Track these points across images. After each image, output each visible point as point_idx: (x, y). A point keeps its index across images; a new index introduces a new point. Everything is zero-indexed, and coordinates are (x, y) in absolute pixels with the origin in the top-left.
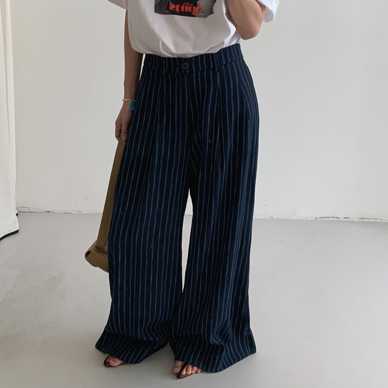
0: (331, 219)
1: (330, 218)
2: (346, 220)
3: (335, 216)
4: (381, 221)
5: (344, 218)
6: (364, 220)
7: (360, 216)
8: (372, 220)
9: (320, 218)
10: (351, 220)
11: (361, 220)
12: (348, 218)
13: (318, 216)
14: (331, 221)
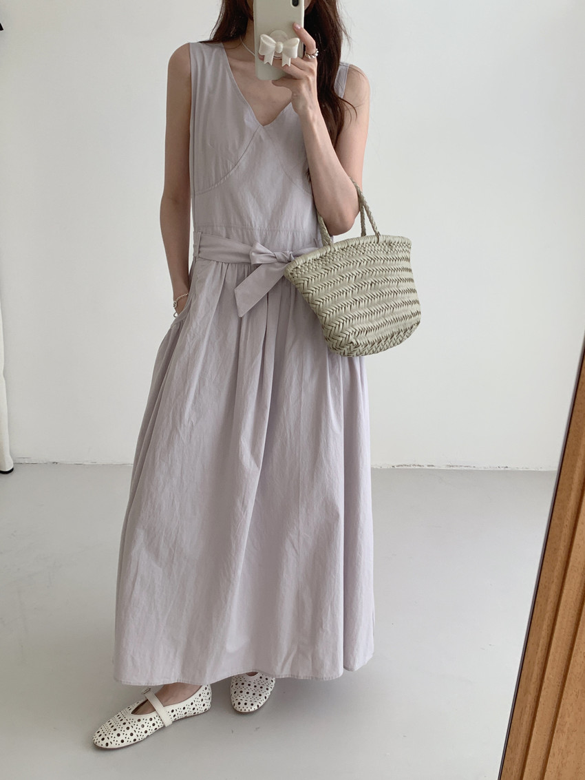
0: (412, 467)
1: (410, 466)
2: (431, 468)
3: (417, 464)
4: (474, 469)
5: (429, 466)
6: (454, 468)
7: (449, 464)
8: (463, 468)
9: (398, 466)
10: (436, 468)
11: (449, 468)
12: (433, 466)
13: (395, 464)
14: (413, 469)
